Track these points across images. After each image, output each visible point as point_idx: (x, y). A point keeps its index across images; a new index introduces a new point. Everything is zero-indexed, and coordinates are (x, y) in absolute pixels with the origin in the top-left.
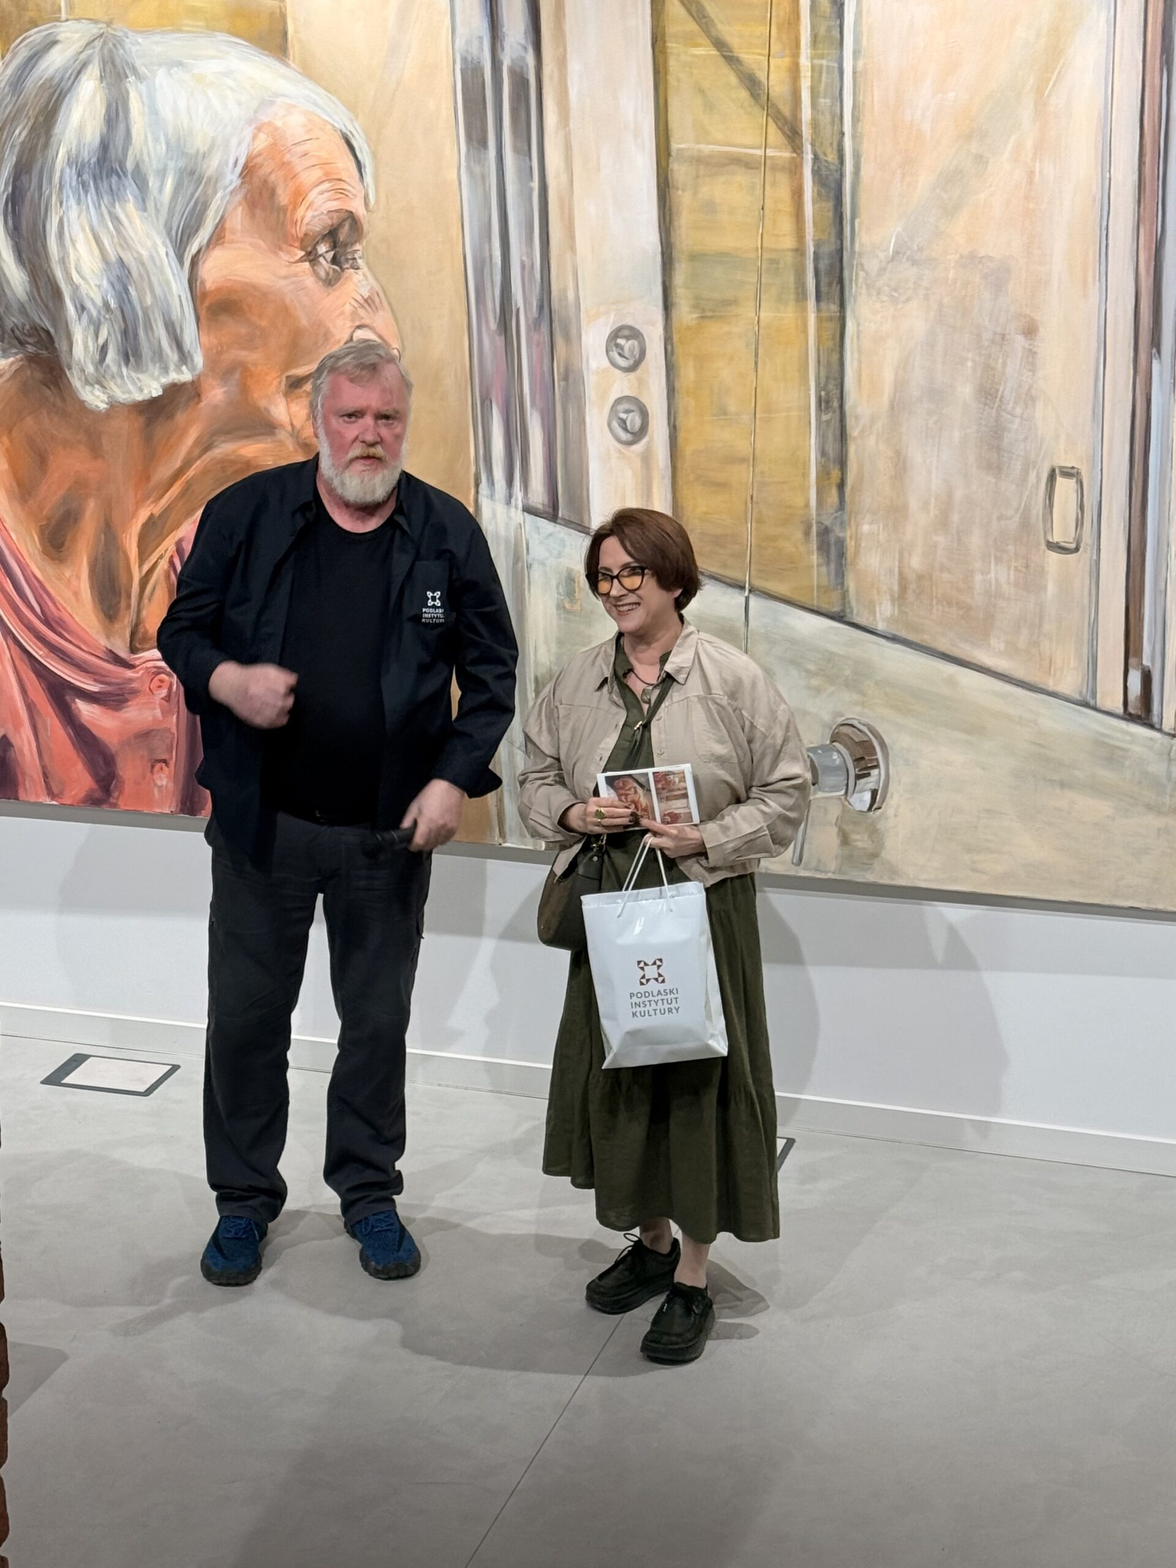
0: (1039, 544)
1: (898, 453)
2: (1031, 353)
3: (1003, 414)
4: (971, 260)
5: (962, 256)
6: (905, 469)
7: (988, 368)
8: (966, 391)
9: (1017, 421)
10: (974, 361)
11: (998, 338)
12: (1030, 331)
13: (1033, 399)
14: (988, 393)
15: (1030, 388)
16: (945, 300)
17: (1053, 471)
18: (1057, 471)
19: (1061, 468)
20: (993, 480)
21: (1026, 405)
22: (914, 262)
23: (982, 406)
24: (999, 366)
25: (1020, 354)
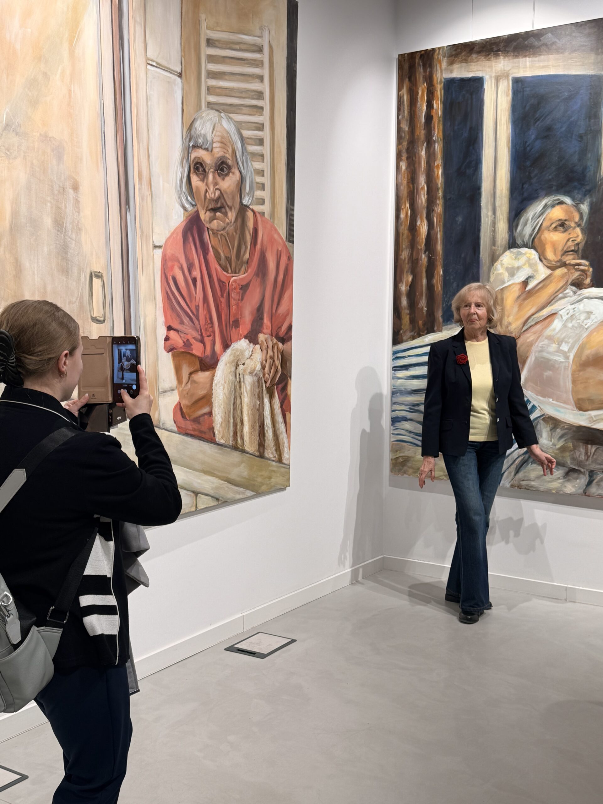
0: (88, 319)
1: (16, 259)
2: (77, 201)
3: (66, 237)
4: (46, 138)
5: (40, 134)
6: (21, 271)
7: (58, 208)
8: (48, 221)
9: (74, 242)
10: (51, 202)
11: (61, 189)
12: (76, 188)
13: (80, 230)
14: (59, 224)
15: (78, 222)
16: (34, 161)
17: (91, 274)
18: (93, 274)
19: (95, 272)
20: (65, 279)
21: (77, 233)
22: (17, 134)
23: (56, 232)
24: (63, 207)
25: (72, 202)
